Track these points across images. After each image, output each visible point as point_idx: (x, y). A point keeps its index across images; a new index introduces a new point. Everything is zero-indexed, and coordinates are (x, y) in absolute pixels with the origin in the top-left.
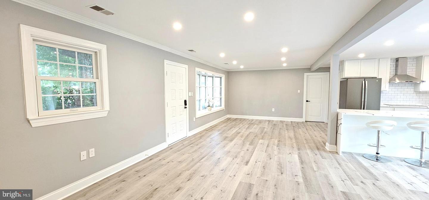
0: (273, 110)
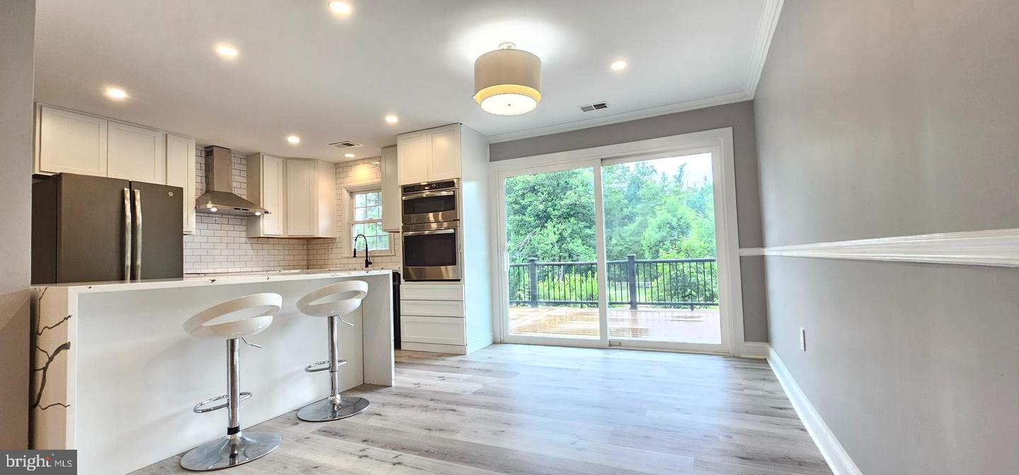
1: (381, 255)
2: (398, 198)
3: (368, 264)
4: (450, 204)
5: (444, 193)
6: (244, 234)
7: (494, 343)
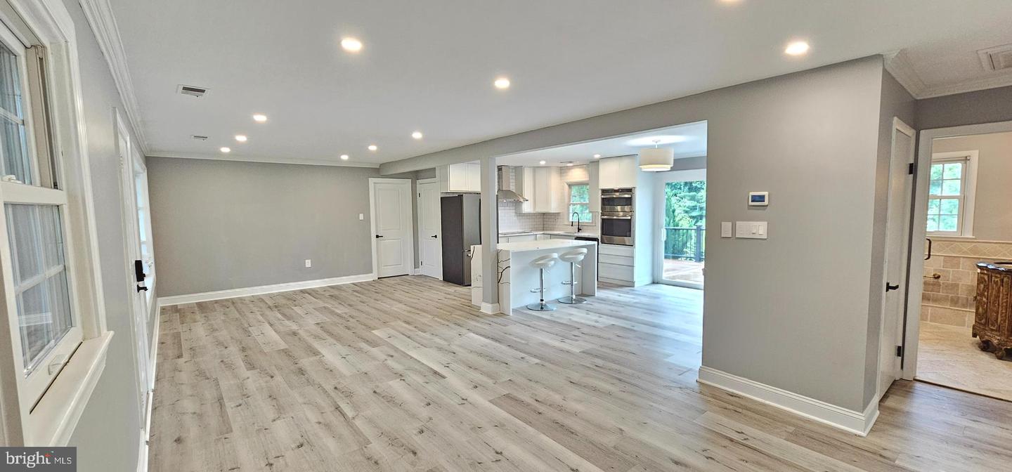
0: (308, 264)
1: (587, 225)
2: (599, 196)
3: (579, 230)
4: (629, 202)
5: (626, 196)
6: (514, 211)
7: (653, 283)
